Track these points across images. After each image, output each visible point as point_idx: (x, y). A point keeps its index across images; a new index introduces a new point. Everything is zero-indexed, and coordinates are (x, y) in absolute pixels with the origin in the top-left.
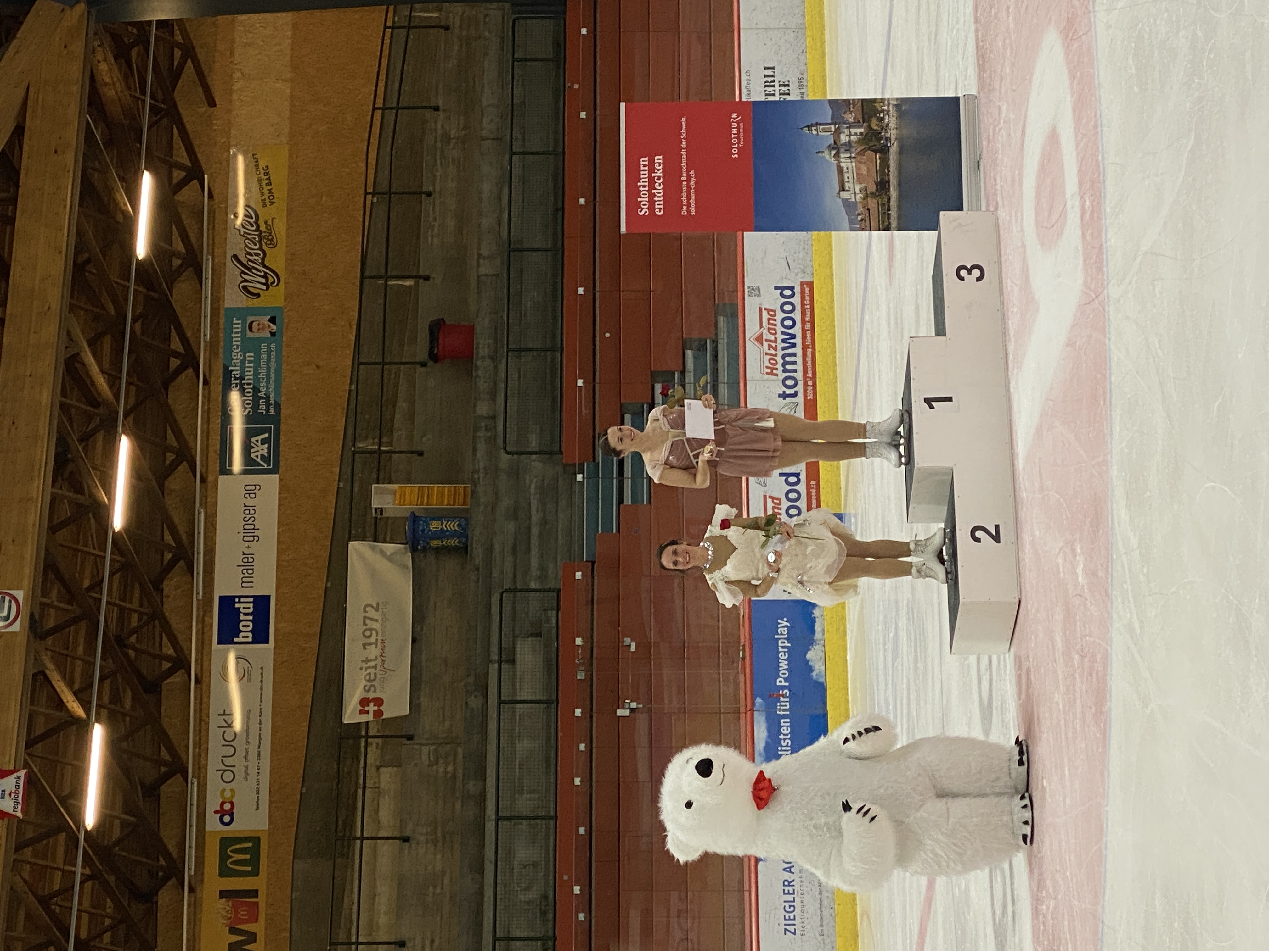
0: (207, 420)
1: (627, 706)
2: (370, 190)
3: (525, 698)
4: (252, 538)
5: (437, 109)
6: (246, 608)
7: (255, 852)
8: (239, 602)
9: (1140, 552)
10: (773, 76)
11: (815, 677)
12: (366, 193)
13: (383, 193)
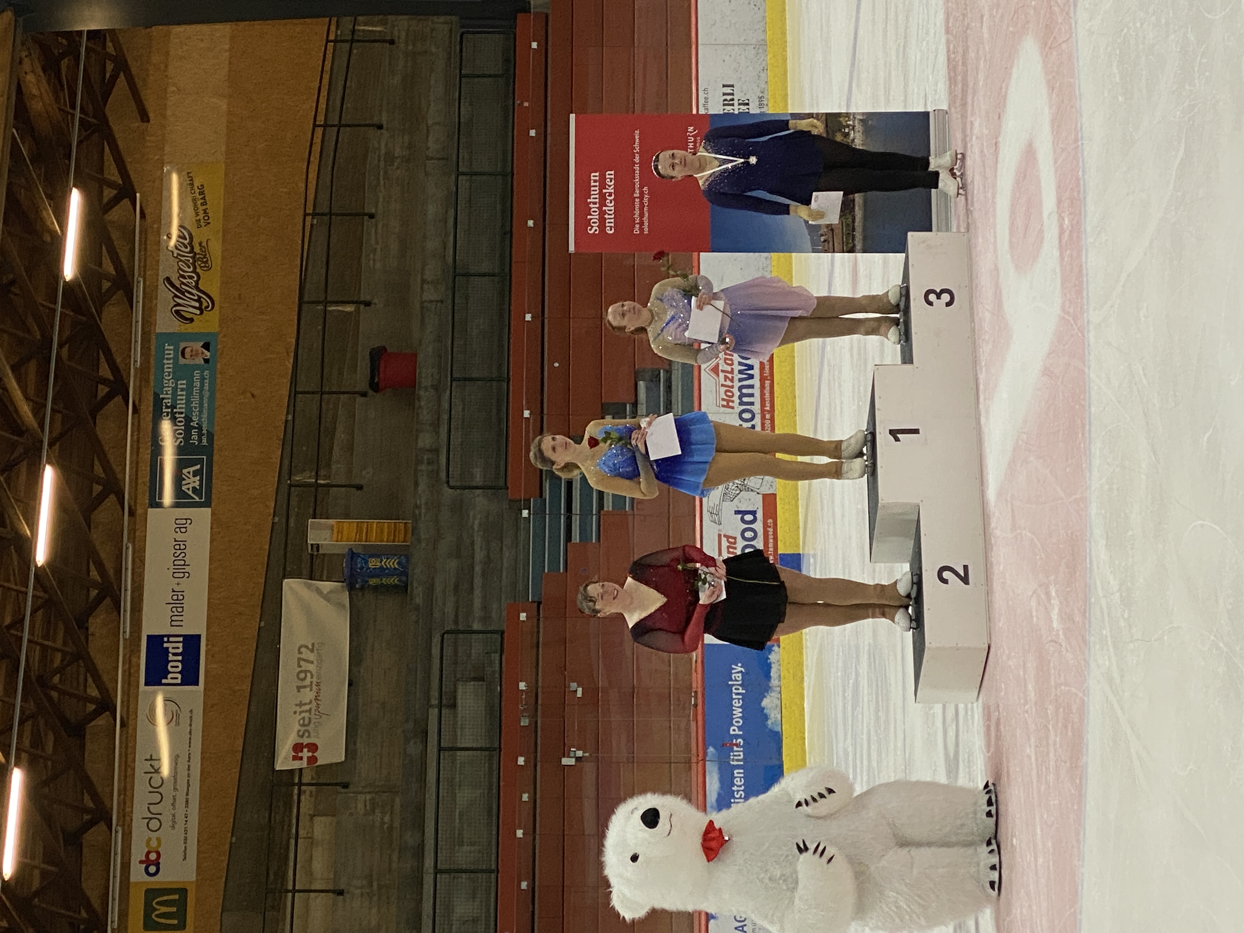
0: (136, 451)
1: (572, 754)
2: (310, 210)
3: (467, 745)
4: (182, 575)
5: (380, 127)
6: (175, 647)
7: (182, 904)
8: (168, 642)
9: (1121, 594)
10: (733, 94)
11: (770, 726)
12: (306, 215)
13: (323, 214)
